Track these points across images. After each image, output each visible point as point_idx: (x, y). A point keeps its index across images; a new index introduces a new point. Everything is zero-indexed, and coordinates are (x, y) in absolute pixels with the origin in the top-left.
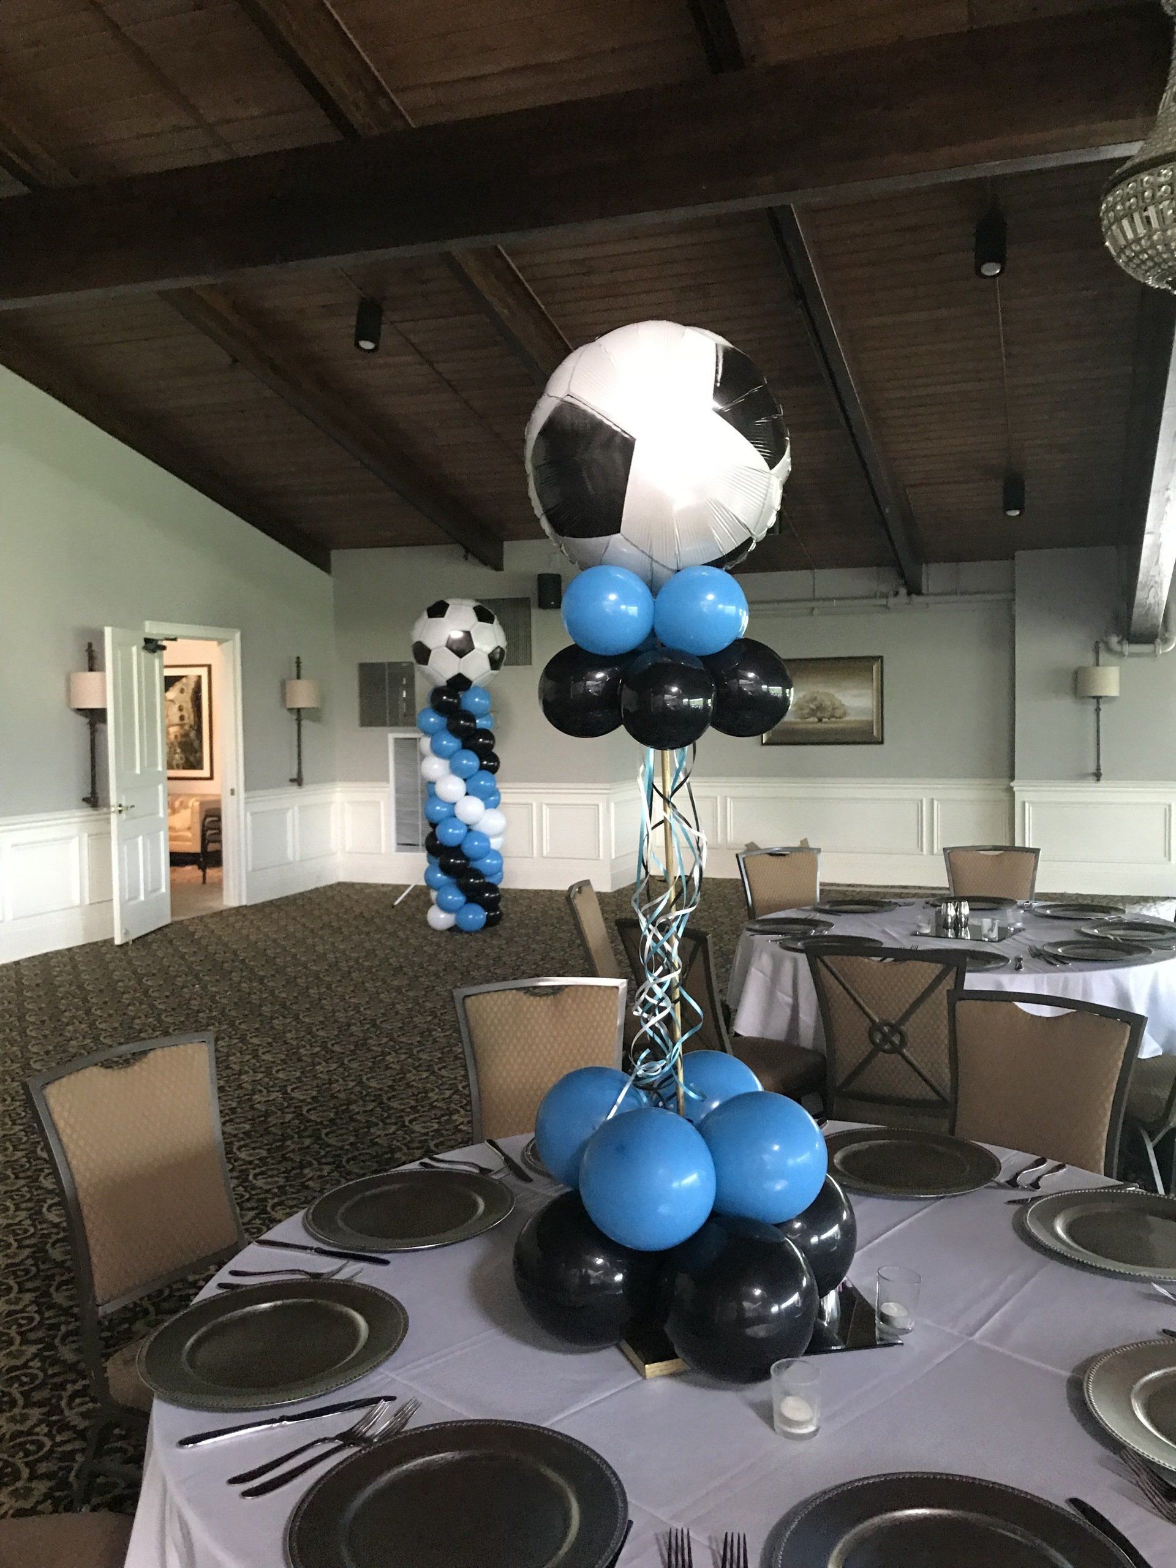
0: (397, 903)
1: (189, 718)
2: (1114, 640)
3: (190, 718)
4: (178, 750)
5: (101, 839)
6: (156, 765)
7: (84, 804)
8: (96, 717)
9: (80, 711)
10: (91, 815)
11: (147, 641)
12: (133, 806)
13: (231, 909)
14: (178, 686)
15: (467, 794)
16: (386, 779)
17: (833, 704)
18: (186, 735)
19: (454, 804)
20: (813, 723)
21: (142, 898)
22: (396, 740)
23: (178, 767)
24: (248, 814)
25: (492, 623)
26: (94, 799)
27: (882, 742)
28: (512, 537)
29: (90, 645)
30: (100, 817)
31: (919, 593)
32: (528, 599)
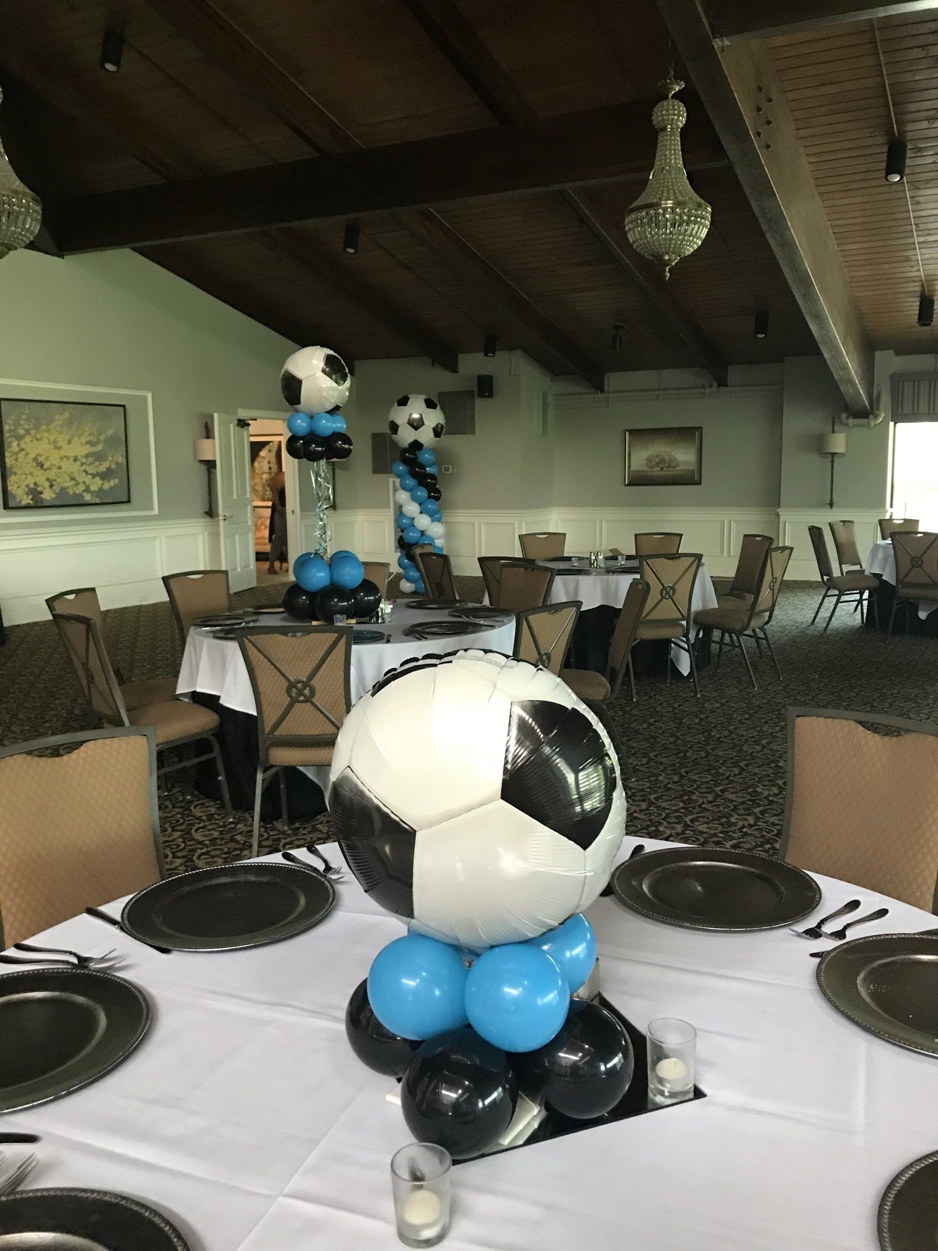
2: (844, 415)
3: (275, 468)
4: (268, 489)
5: (215, 535)
6: (246, 494)
7: (205, 515)
8: (210, 465)
9: (201, 461)
10: (209, 522)
11: (239, 420)
12: (232, 517)
14: (267, 447)
15: (421, 513)
16: (388, 507)
17: (670, 459)
19: (414, 518)
20: (657, 471)
21: (239, 570)
22: (394, 481)
24: (303, 526)
25: (435, 408)
26: (211, 513)
27: (700, 483)
28: (463, 352)
29: (206, 423)
30: (214, 523)
31: (726, 385)
32: (472, 391)
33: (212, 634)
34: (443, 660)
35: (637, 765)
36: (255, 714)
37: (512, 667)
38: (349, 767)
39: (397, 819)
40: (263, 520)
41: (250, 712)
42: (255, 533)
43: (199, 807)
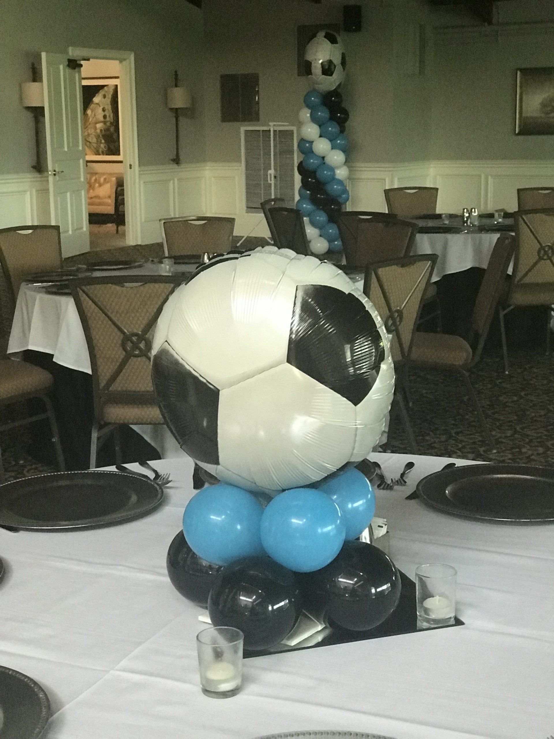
0: (238, 245)
1: (109, 116)
4: (103, 141)
5: (43, 193)
6: (78, 146)
7: (32, 169)
8: (38, 112)
9: (28, 108)
10: (36, 177)
11: (70, 61)
12: (62, 172)
13: (130, 247)
14: (102, 92)
16: (239, 161)
18: (107, 130)
21: (70, 232)
22: (246, 131)
23: (103, 154)
24: (142, 182)
26: (38, 167)
29: (33, 64)
30: (42, 179)
32: (338, 23)
33: (44, 290)
34: (243, 255)
35: (501, 437)
36: (90, 372)
37: (298, 259)
38: (166, 341)
39: (205, 381)
40: (97, 176)
41: (86, 371)
42: (88, 191)
43: (33, 471)
